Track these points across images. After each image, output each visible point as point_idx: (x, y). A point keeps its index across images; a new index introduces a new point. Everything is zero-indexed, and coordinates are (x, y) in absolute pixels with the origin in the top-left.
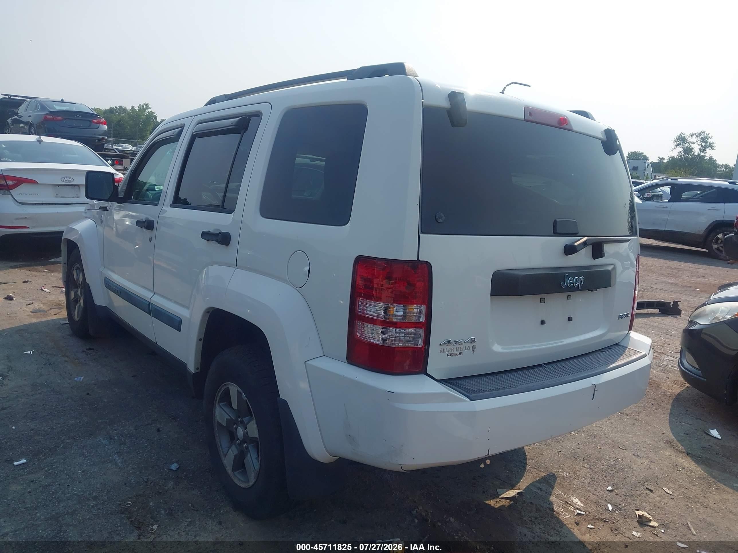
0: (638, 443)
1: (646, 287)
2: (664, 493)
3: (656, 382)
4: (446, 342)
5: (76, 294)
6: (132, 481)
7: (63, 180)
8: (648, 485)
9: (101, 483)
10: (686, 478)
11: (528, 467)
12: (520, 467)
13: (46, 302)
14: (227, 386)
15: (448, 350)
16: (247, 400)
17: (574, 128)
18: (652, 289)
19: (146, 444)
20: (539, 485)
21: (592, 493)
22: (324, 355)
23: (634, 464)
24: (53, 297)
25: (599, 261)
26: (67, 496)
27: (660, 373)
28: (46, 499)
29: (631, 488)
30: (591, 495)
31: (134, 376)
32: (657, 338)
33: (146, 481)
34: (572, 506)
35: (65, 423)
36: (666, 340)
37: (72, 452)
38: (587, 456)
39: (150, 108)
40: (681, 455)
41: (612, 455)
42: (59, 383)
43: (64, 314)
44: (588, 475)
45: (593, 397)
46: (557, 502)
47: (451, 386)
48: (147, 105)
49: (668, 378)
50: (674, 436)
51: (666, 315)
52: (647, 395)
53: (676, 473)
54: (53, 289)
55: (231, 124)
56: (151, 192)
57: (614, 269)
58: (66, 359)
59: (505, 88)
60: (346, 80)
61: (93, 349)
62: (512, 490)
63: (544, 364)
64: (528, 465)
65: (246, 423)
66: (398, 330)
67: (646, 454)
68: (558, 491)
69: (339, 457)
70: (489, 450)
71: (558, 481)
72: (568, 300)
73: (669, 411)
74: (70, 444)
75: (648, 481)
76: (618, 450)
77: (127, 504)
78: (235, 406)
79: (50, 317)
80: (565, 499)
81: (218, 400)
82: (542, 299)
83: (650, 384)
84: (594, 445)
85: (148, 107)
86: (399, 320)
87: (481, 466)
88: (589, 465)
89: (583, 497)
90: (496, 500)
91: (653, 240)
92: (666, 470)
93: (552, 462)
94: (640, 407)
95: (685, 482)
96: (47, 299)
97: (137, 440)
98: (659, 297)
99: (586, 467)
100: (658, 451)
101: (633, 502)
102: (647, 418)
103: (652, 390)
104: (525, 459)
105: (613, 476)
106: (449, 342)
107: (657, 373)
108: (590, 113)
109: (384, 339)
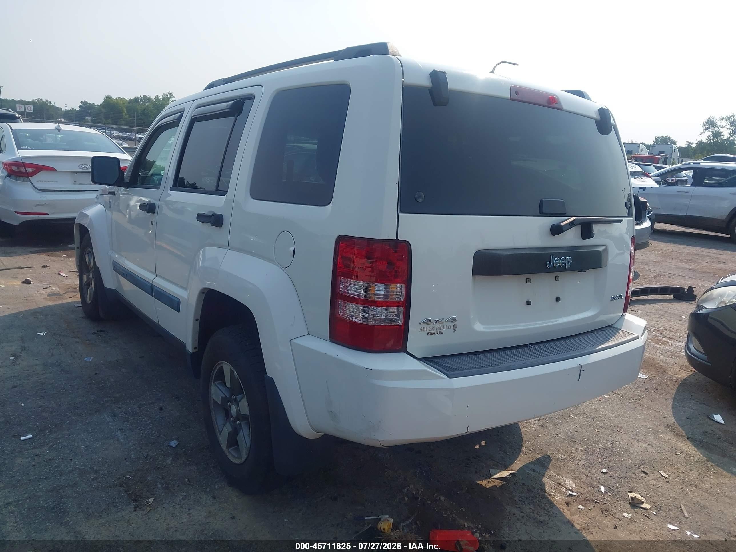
0: (638, 426)
1: (662, 273)
2: (659, 476)
3: (663, 368)
4: (426, 321)
5: (88, 278)
6: (133, 456)
7: (80, 167)
8: (643, 468)
9: (103, 458)
10: (683, 462)
11: (523, 449)
12: (515, 449)
13: (63, 286)
14: (221, 365)
15: (428, 329)
16: (239, 378)
17: (565, 107)
18: (668, 275)
19: (148, 422)
20: (533, 467)
21: (586, 475)
22: (309, 334)
23: (632, 448)
24: (70, 281)
25: (589, 242)
26: (69, 470)
27: (667, 359)
28: (49, 472)
29: (626, 471)
30: (584, 477)
31: (141, 357)
32: (668, 324)
33: (146, 456)
34: (564, 487)
35: (72, 401)
36: (678, 325)
37: (77, 428)
38: (585, 439)
39: (173, 97)
40: (681, 439)
41: (610, 438)
42: (69, 363)
43: (78, 297)
44: (584, 457)
45: (579, 378)
46: (549, 483)
47: (431, 364)
48: (171, 94)
49: (676, 363)
50: (676, 420)
51: (680, 301)
52: (652, 380)
53: (674, 457)
54: (70, 274)
55: (226, 108)
56: (157, 177)
57: (606, 250)
58: (78, 340)
59: (495, 67)
60: (333, 61)
61: (103, 331)
62: (505, 471)
63: (530, 344)
64: (523, 447)
65: (239, 401)
66: (379, 309)
67: (645, 438)
68: (551, 472)
69: (323, 434)
70: (468, 427)
71: (552, 463)
72: (556, 280)
73: (673, 396)
74: (76, 421)
75: (644, 464)
76: (616, 433)
77: (126, 478)
78: (228, 385)
79: (66, 300)
80: (558, 480)
81: (213, 379)
82: (528, 279)
83: (657, 369)
84: (592, 428)
85: (172, 96)
86: (379, 299)
87: (476, 447)
88: (585, 447)
89: (576, 478)
90: (488, 480)
91: (675, 226)
92: (664, 453)
93: (548, 445)
94: (643, 391)
95: (682, 465)
96: (63, 283)
97: (140, 418)
98: (676, 282)
99: (582, 450)
100: (658, 435)
101: (627, 484)
102: (650, 403)
103: (658, 374)
104: (521, 441)
105: (609, 459)
106: (429, 321)
107: (664, 358)
108: (585, 93)
109: (364, 318)
